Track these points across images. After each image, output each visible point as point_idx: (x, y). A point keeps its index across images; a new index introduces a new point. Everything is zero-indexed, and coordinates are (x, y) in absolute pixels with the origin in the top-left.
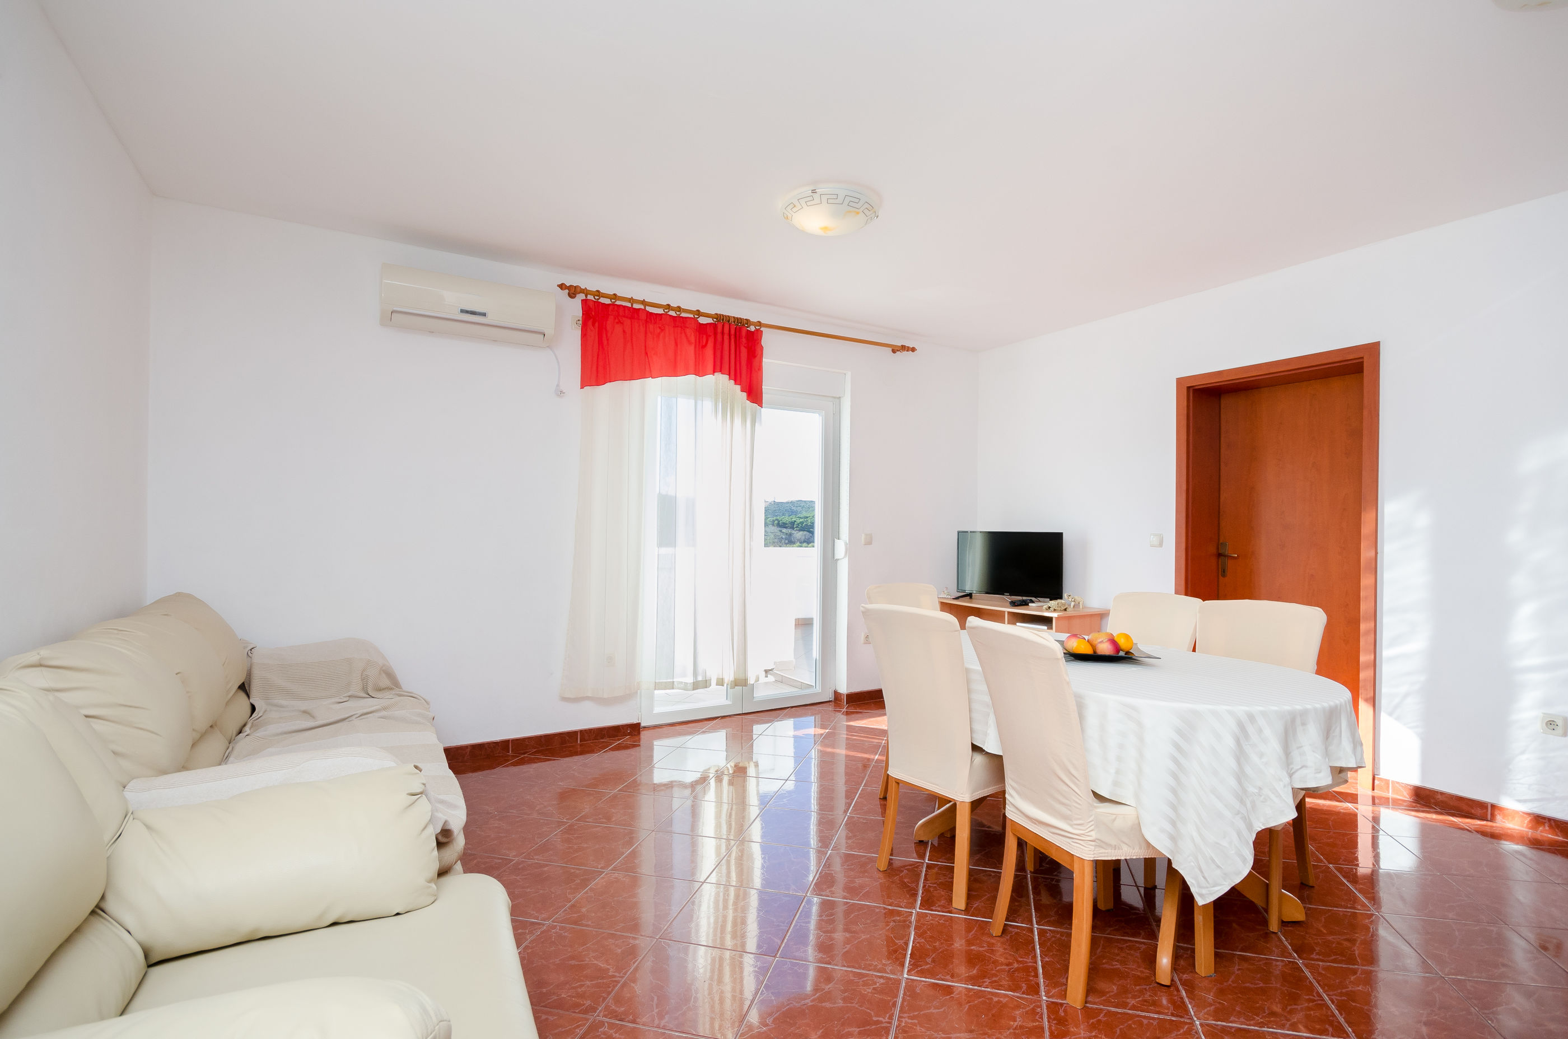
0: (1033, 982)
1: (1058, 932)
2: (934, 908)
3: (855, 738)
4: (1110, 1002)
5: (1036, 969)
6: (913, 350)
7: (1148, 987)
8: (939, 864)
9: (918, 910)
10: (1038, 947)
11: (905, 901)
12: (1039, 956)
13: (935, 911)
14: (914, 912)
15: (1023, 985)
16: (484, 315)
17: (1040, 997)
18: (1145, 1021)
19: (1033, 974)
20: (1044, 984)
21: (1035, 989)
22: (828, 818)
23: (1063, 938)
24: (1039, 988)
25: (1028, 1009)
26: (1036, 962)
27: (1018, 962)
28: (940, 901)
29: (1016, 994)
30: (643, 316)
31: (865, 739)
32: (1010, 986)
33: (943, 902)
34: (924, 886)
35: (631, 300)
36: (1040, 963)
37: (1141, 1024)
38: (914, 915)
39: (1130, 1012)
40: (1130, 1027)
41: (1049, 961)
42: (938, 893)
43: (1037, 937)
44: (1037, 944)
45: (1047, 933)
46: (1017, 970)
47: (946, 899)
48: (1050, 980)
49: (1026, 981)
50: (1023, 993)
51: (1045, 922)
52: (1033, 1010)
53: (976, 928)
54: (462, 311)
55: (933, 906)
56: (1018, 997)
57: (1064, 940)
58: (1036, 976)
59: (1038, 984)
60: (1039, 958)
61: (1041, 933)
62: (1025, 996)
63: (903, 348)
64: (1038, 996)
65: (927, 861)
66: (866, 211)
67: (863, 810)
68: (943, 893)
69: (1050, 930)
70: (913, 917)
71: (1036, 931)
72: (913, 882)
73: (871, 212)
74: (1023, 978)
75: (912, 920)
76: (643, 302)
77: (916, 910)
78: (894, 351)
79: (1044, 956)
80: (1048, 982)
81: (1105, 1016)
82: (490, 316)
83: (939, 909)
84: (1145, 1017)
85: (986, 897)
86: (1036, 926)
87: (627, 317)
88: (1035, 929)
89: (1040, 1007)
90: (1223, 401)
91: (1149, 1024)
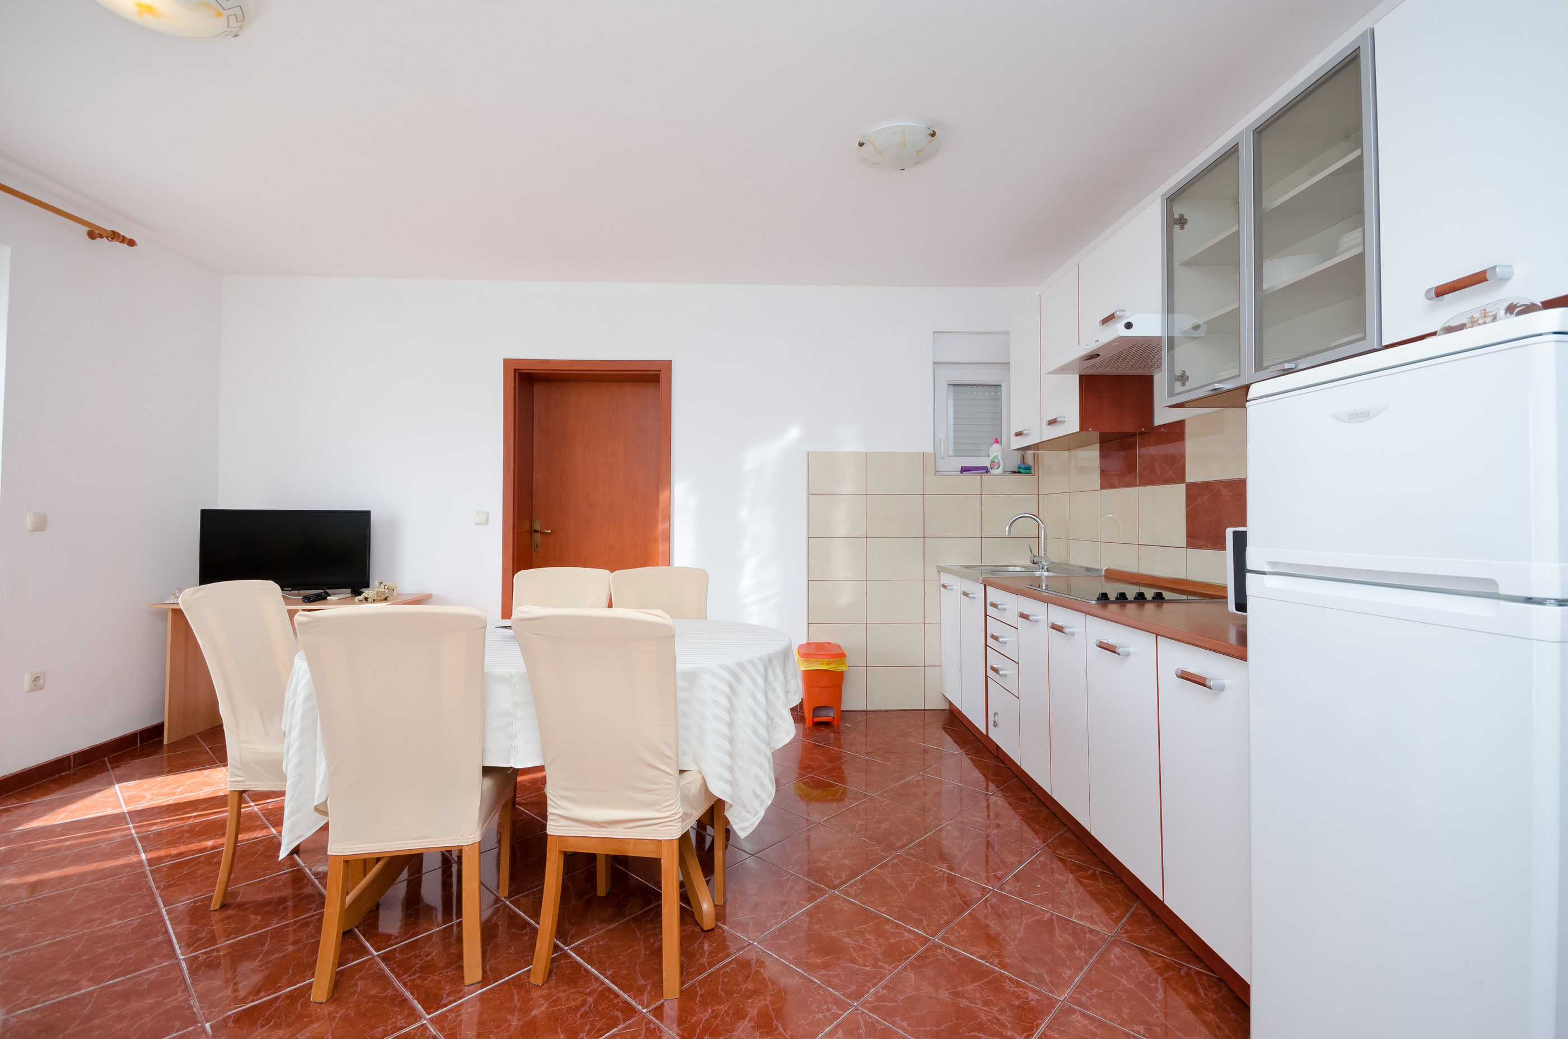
0: (621, 1004)
1: (590, 941)
2: (444, 1002)
3: (69, 843)
4: (692, 973)
5: (609, 989)
6: (131, 243)
7: (701, 940)
8: (395, 949)
9: (428, 1017)
10: (589, 967)
11: (400, 1017)
12: (599, 975)
13: (450, 1003)
14: (425, 1022)
15: (616, 1013)
17: (640, 1014)
18: (728, 969)
19: (612, 996)
20: (631, 998)
21: (629, 1011)
22: (148, 979)
23: (601, 943)
24: (630, 1004)
25: (643, 1032)
26: (603, 983)
27: (589, 994)
28: (443, 989)
29: (620, 1027)
31: (91, 839)
32: (607, 1024)
33: (447, 988)
34: (405, 985)
36: (608, 981)
37: (726, 972)
38: (429, 1026)
39: (712, 970)
40: (724, 983)
41: (613, 973)
42: (431, 981)
43: (579, 958)
44: (586, 964)
45: (583, 948)
46: (596, 1002)
47: (448, 982)
48: (632, 991)
49: (614, 1007)
50: (625, 1021)
51: (570, 938)
52: (648, 1029)
53: (514, 991)
55: (441, 1000)
56: (624, 1029)
57: (603, 944)
58: (617, 996)
59: (626, 1002)
60: (602, 977)
61: (578, 950)
62: (628, 1022)
63: (114, 236)
64: (638, 1013)
65: (376, 953)
66: (232, 19)
67: (201, 939)
68: (436, 977)
69: (582, 943)
70: (432, 1029)
71: (571, 953)
72: (385, 990)
73: (237, 24)
74: (609, 1007)
75: (435, 1033)
77: (425, 1019)
78: (92, 235)
79: (604, 972)
80: (632, 993)
81: (701, 989)
83: (452, 998)
84: (725, 966)
85: (489, 950)
86: (566, 948)
88: (568, 951)
89: (650, 1022)
90: (535, 388)
91: (733, 969)
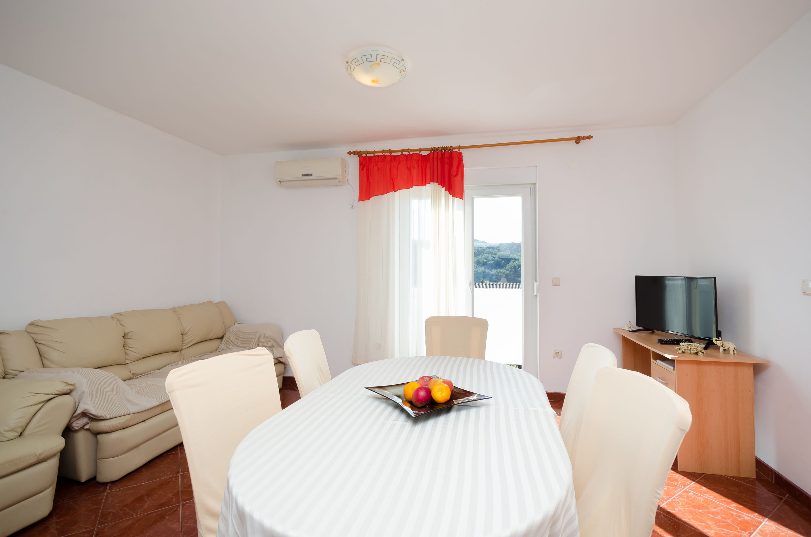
6: (589, 137)
16: (311, 175)
30: (388, 159)
35: (383, 151)
54: (303, 175)
63: (584, 138)
76: (390, 151)
78: (577, 142)
82: (313, 175)
87: (380, 161)
